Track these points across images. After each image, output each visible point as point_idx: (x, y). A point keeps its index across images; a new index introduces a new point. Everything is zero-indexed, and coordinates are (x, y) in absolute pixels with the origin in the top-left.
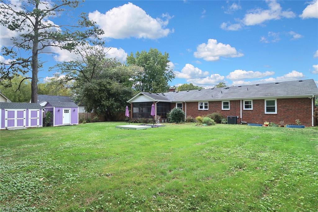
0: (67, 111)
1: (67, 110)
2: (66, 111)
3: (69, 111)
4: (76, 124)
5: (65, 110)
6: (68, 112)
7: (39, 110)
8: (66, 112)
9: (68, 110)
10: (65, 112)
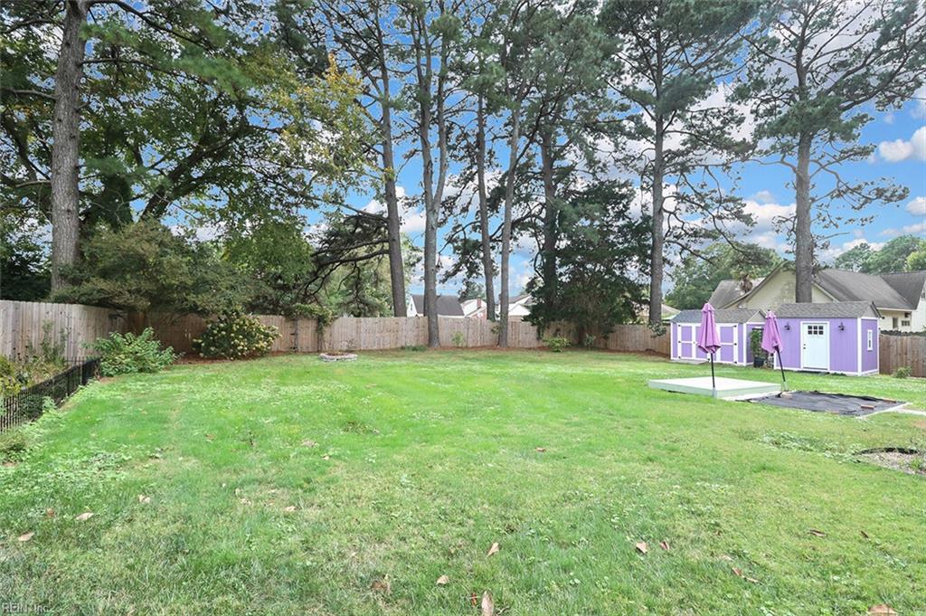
0: (818, 330)
1: (818, 325)
2: (813, 330)
3: (824, 330)
4: (844, 373)
5: (810, 327)
6: (821, 333)
7: (737, 324)
8: (816, 333)
9: (821, 328)
10: (810, 333)
